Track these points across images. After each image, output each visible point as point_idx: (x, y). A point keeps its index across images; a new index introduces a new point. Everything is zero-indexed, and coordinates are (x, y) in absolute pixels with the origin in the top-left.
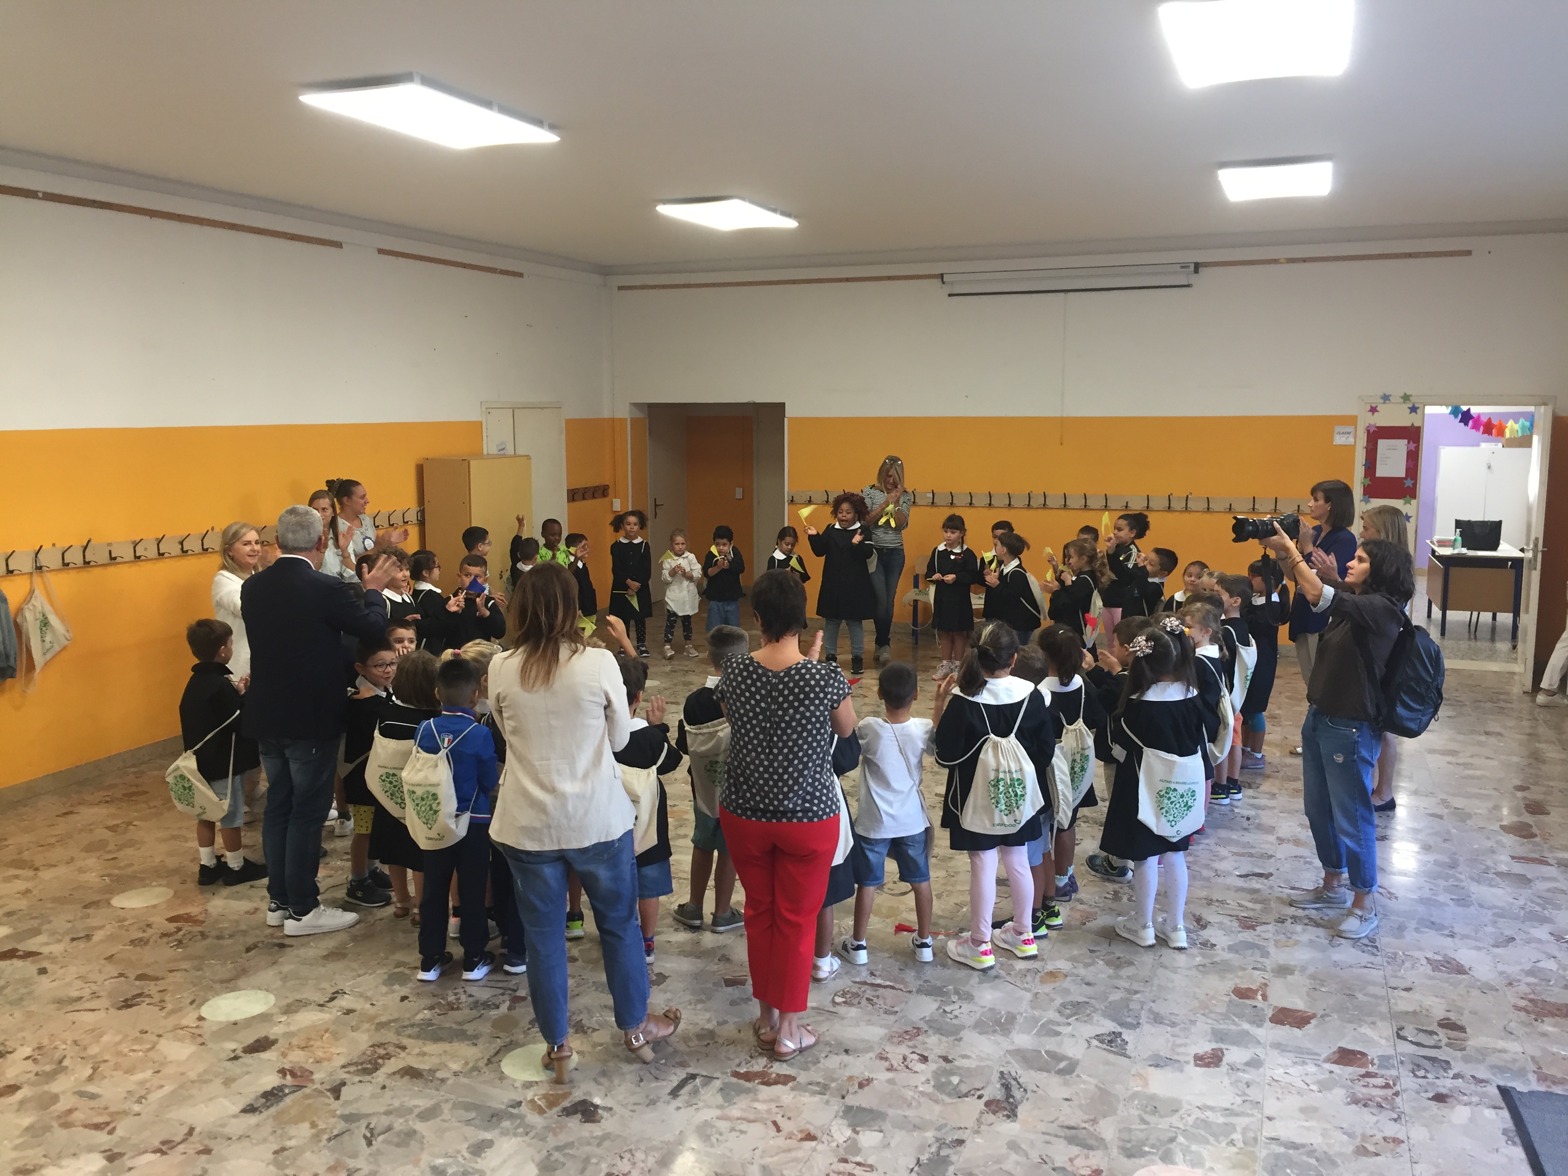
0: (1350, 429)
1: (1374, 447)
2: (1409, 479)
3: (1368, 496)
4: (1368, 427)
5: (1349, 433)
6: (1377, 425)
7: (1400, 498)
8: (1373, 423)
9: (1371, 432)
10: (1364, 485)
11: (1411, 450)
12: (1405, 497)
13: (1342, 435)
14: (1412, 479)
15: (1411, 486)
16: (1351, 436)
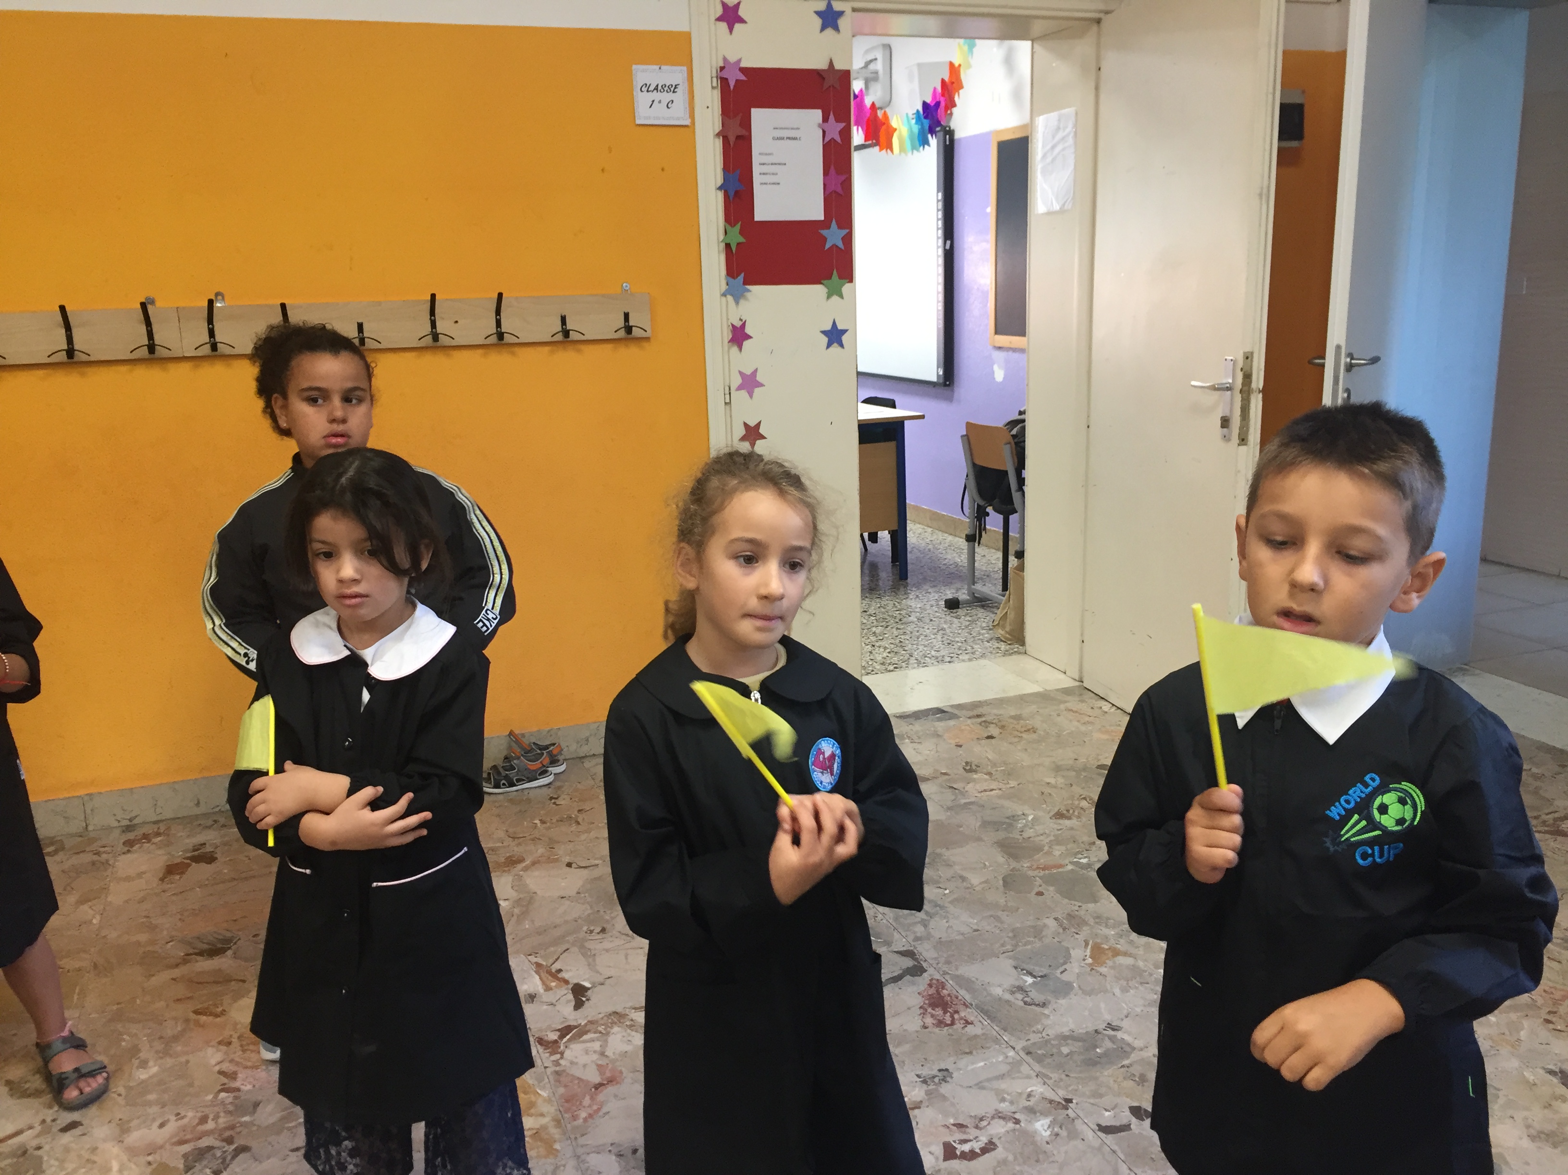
0: (674, 75)
1: (743, 132)
2: (834, 224)
3: (741, 278)
4: (722, 68)
5: (673, 89)
6: (743, 65)
7: (818, 282)
8: (732, 59)
9: (732, 84)
10: (728, 246)
11: (833, 140)
12: (829, 277)
13: (655, 96)
14: (840, 227)
15: (840, 245)
16: (680, 98)
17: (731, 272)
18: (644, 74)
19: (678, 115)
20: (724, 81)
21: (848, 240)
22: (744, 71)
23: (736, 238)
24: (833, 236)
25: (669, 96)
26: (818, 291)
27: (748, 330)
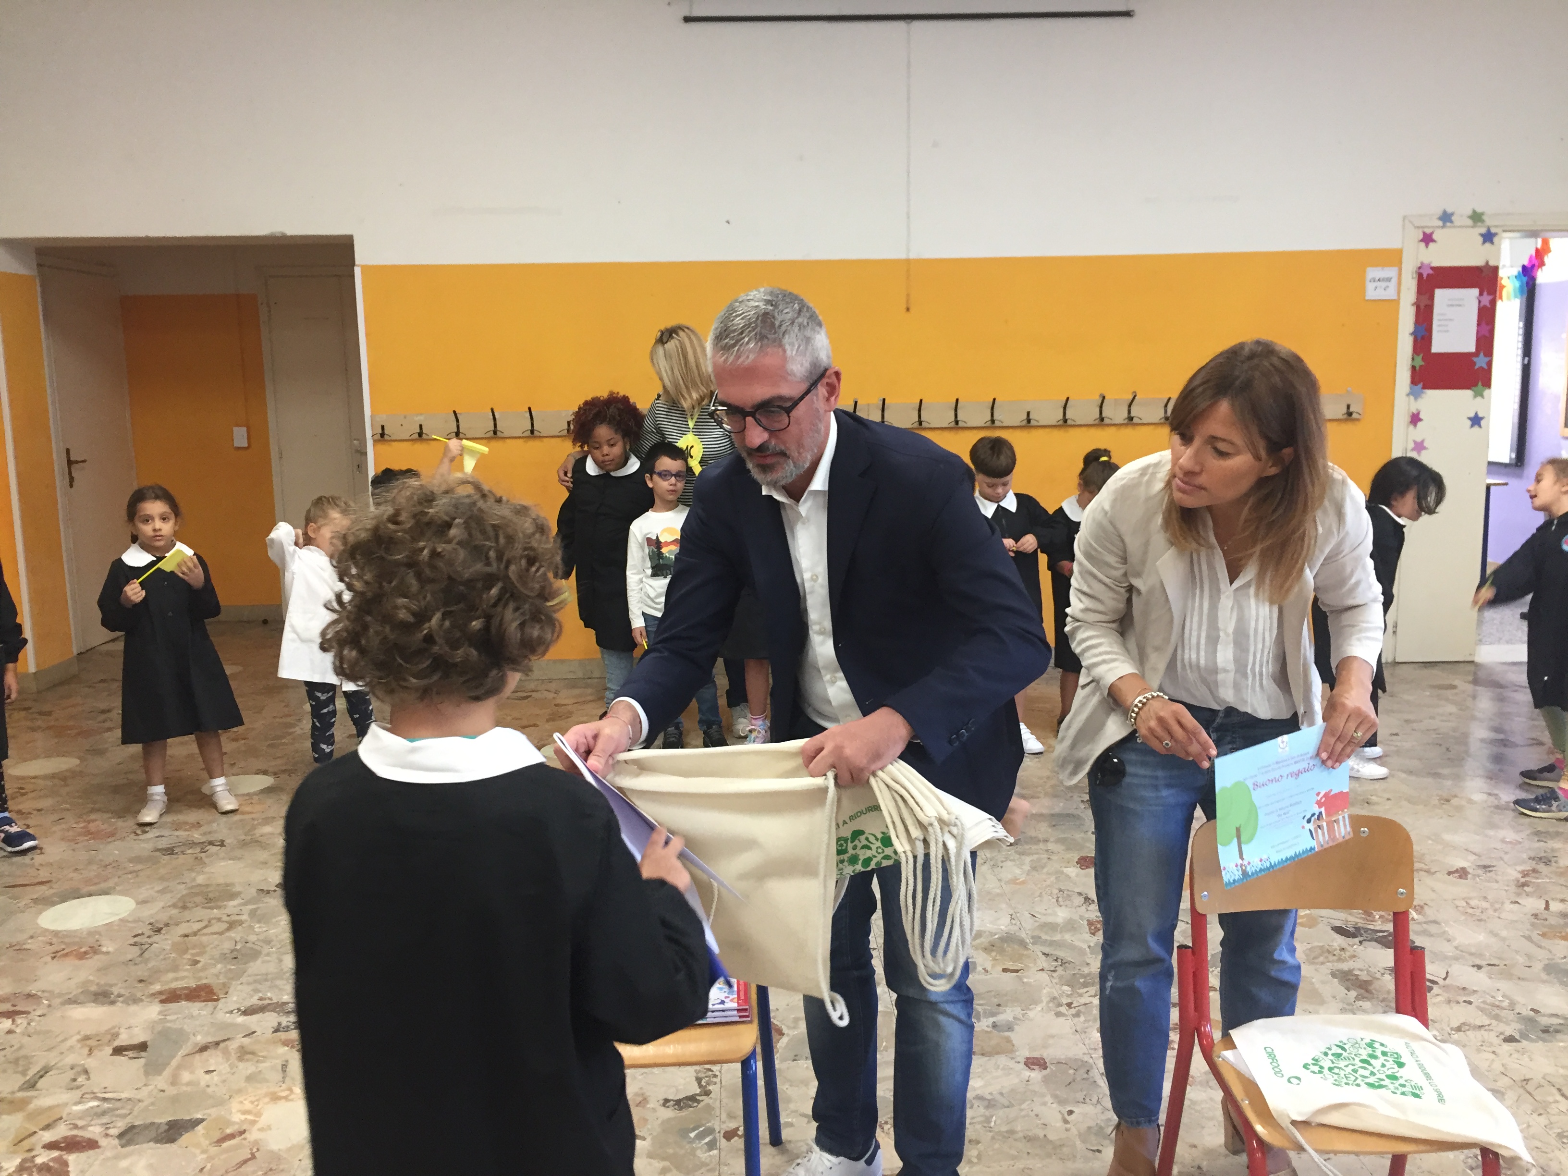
0: (1391, 272)
1: (1429, 303)
2: (1482, 354)
3: (1420, 385)
4: (1420, 268)
5: (1389, 280)
6: (1434, 265)
7: (1468, 388)
8: (1426, 261)
9: (1425, 276)
10: (1413, 368)
11: (1485, 307)
12: (1476, 385)
13: (1378, 284)
14: (1485, 355)
15: (1485, 366)
16: (1393, 284)
17: (1414, 382)
18: (1373, 273)
19: (1391, 294)
20: (1420, 276)
21: (1490, 364)
22: (1433, 268)
23: (1419, 362)
24: (1480, 361)
25: (1387, 284)
26: (1468, 393)
27: (1421, 416)
